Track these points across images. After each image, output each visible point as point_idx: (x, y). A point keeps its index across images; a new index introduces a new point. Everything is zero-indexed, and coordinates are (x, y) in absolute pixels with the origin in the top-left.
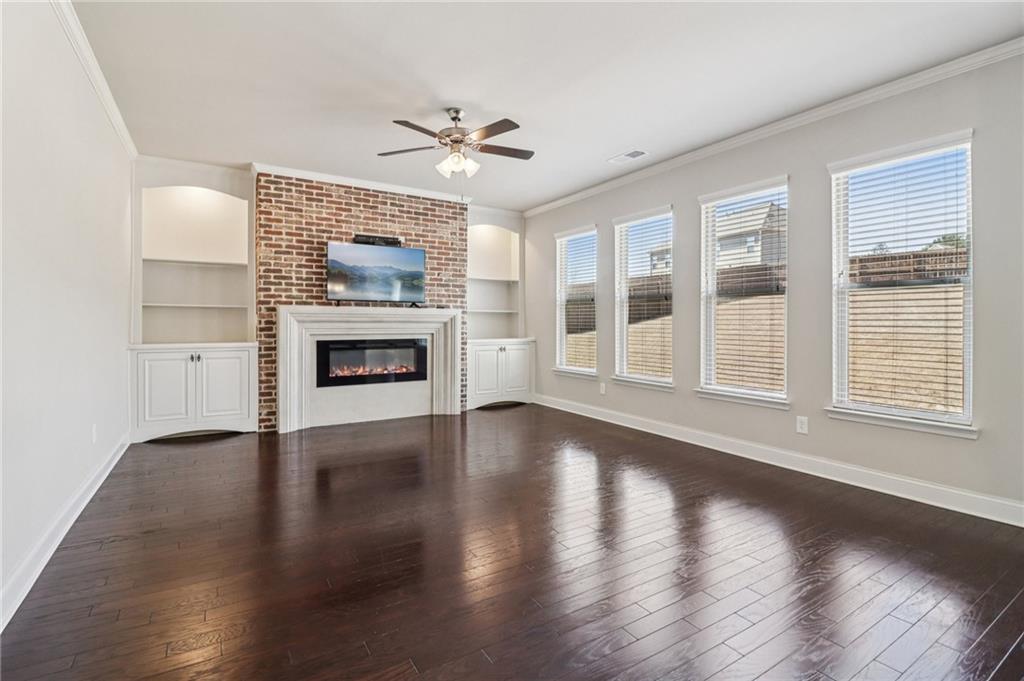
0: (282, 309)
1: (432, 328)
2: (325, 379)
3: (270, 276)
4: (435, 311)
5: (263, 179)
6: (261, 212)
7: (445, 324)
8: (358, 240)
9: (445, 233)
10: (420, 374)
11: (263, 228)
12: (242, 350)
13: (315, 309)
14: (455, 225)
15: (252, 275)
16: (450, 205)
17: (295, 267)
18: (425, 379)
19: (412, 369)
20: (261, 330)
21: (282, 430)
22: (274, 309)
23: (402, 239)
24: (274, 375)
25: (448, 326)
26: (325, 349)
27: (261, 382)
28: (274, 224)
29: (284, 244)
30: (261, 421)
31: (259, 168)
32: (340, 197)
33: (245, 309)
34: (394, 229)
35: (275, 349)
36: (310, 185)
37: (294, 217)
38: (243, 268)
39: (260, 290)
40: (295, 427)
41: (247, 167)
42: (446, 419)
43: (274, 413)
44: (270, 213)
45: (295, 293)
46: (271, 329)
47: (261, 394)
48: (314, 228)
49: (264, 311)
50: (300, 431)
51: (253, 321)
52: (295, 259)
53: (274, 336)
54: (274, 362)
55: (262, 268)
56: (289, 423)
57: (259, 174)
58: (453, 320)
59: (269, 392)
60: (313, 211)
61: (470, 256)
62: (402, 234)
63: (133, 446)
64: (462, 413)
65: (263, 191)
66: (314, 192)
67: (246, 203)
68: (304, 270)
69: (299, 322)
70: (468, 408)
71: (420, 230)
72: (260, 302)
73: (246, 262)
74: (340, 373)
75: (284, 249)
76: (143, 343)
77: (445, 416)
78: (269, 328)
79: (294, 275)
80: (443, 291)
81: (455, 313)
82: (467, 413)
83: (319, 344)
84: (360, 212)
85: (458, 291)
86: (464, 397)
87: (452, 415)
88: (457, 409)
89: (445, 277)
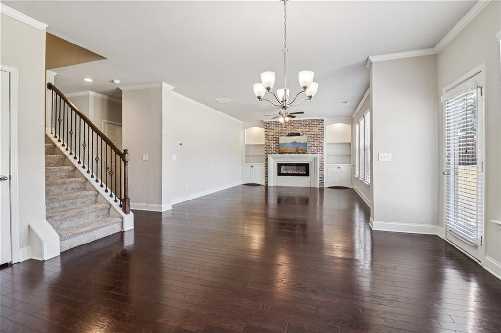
1: (311, 160)
2: (280, 174)
3: (267, 147)
4: (311, 154)
5: (266, 123)
8: (289, 135)
9: (316, 130)
10: (307, 174)
11: (266, 135)
12: (261, 165)
13: (277, 155)
14: (320, 127)
16: (317, 120)
17: (272, 144)
18: (309, 175)
19: (305, 172)
20: (265, 160)
21: (268, 185)
22: (268, 155)
23: (301, 133)
25: (315, 159)
26: (280, 166)
27: (265, 173)
28: (268, 134)
29: (270, 139)
30: (264, 182)
31: (265, 121)
33: (262, 155)
34: (299, 131)
35: (267, 165)
36: (276, 122)
37: (273, 131)
39: (265, 150)
40: (272, 185)
41: (263, 121)
42: (315, 189)
43: (267, 182)
44: (267, 131)
45: (272, 151)
46: (267, 160)
47: (265, 176)
49: (265, 156)
50: (273, 186)
51: (263, 158)
52: (273, 142)
55: (265, 145)
56: (270, 184)
58: (317, 157)
60: (277, 129)
62: (301, 132)
64: (321, 188)
66: (277, 124)
68: (275, 145)
69: (273, 158)
70: (325, 187)
71: (307, 130)
72: (265, 154)
73: (263, 144)
74: (284, 172)
76: (245, 163)
79: (272, 146)
80: (315, 148)
81: (318, 155)
82: (323, 188)
83: (278, 164)
84: (289, 127)
85: (321, 148)
86: (322, 183)
87: (316, 188)
88: (318, 186)
89: (316, 143)
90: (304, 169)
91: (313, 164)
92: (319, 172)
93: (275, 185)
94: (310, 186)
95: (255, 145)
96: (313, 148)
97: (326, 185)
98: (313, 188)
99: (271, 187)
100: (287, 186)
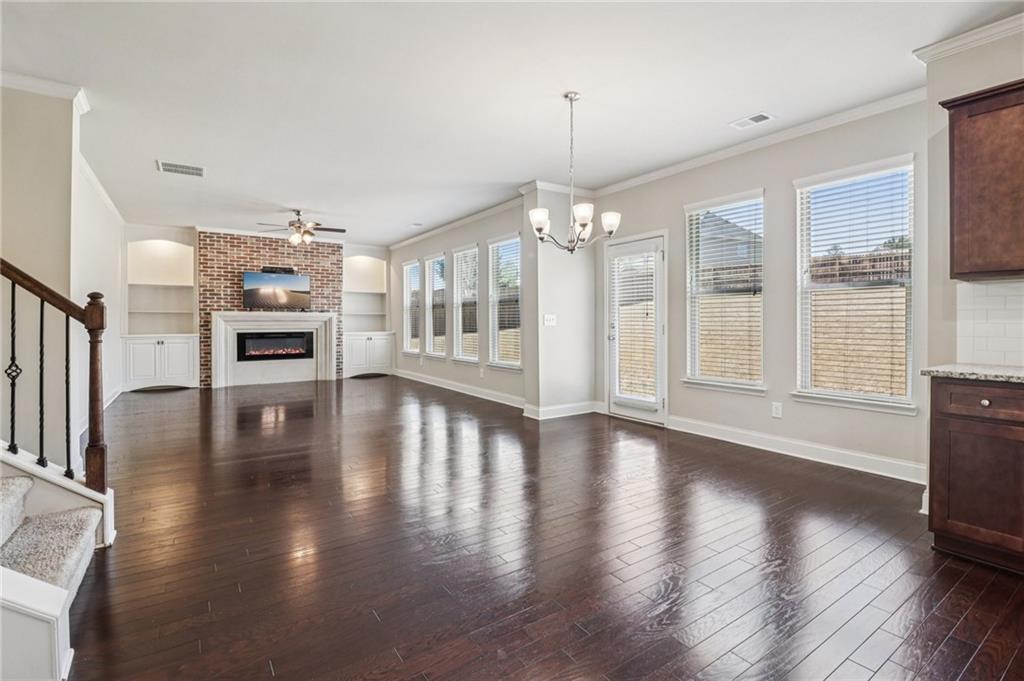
0: (213, 313)
1: (316, 325)
2: (242, 356)
3: (207, 294)
4: (318, 314)
5: (202, 235)
6: (201, 255)
7: (326, 322)
8: (265, 270)
9: (327, 263)
10: (309, 354)
11: (203, 264)
12: (188, 338)
13: (236, 313)
14: (334, 258)
15: (196, 293)
16: (330, 246)
17: (223, 288)
18: (312, 357)
19: (303, 351)
20: (201, 326)
21: (213, 386)
22: (209, 314)
23: (295, 269)
24: (210, 353)
25: (327, 324)
26: (243, 339)
27: (201, 358)
28: (209, 262)
29: (216, 274)
30: (201, 381)
31: (199, 229)
32: (252, 243)
33: (192, 314)
34: (290, 262)
35: (210, 338)
36: (233, 237)
37: (222, 257)
38: (191, 288)
39: (200, 302)
40: (224, 386)
41: (193, 228)
42: (326, 383)
43: (210, 377)
44: (206, 256)
45: (223, 304)
46: (207, 326)
47: (201, 365)
48: (235, 263)
49: (203, 315)
50: (226, 388)
51: (197, 321)
52: (223, 283)
53: (210, 330)
54: (210, 345)
55: (202, 289)
56: (219, 382)
57: (200, 232)
58: (330, 319)
59: (206, 364)
60: (234, 253)
61: (345, 277)
62: (295, 265)
63: (123, 393)
64: (338, 380)
65: (203, 242)
66: (235, 241)
67: (192, 249)
68: (229, 290)
69: (226, 321)
70: (344, 376)
71: (308, 262)
72: (201, 310)
73: (192, 284)
74: (253, 353)
75: (215, 277)
76: (129, 333)
77: (326, 381)
78: (206, 325)
79: (222, 293)
80: (325, 301)
81: (333, 315)
82: (341, 380)
83: (239, 335)
84: (266, 252)
85: (336, 301)
86: (339, 370)
87: (330, 381)
88: (334, 377)
89: (326, 292)
90: (302, 345)
91: (322, 333)
92: (334, 349)
93: (230, 384)
94: (314, 379)
95: (156, 288)
96: (320, 300)
97: (346, 374)
98: (322, 381)
99: (220, 389)
100: (261, 383)
